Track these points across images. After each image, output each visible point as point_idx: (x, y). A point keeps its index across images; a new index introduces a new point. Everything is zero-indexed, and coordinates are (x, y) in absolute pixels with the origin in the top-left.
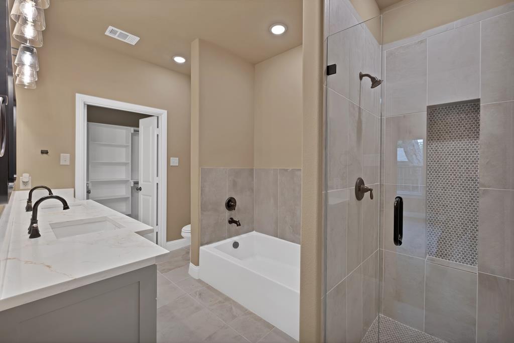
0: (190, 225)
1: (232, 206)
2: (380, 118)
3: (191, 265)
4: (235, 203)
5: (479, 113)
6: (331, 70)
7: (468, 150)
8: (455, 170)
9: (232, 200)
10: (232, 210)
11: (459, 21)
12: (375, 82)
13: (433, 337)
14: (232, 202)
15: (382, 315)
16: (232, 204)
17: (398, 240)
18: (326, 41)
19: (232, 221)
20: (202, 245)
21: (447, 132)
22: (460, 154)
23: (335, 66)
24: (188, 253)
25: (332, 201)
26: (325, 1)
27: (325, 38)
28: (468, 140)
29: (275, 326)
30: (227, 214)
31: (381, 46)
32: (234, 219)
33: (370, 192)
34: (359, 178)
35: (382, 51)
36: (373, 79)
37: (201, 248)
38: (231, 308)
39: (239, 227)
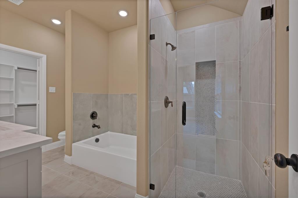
0: (65, 131)
1: (94, 116)
2: (176, 67)
3: (66, 156)
4: (97, 114)
5: (215, 67)
6: (152, 37)
7: (211, 83)
8: (207, 93)
9: (95, 113)
10: (95, 119)
11: (208, 24)
12: (173, 48)
13: (199, 172)
14: (95, 114)
15: (177, 166)
16: (95, 115)
17: (184, 123)
18: (150, 22)
19: (94, 126)
20: (74, 142)
21: (203, 75)
22: (209, 86)
23: (154, 35)
24: (63, 150)
25: (153, 110)
26: (149, 0)
27: (149, 20)
28: (211, 79)
29: (123, 182)
30: (92, 122)
31: (176, 31)
32: (96, 125)
33: (171, 103)
34: (166, 96)
35: (176, 34)
36: (172, 46)
37: (73, 144)
38: (95, 177)
39: (99, 129)
